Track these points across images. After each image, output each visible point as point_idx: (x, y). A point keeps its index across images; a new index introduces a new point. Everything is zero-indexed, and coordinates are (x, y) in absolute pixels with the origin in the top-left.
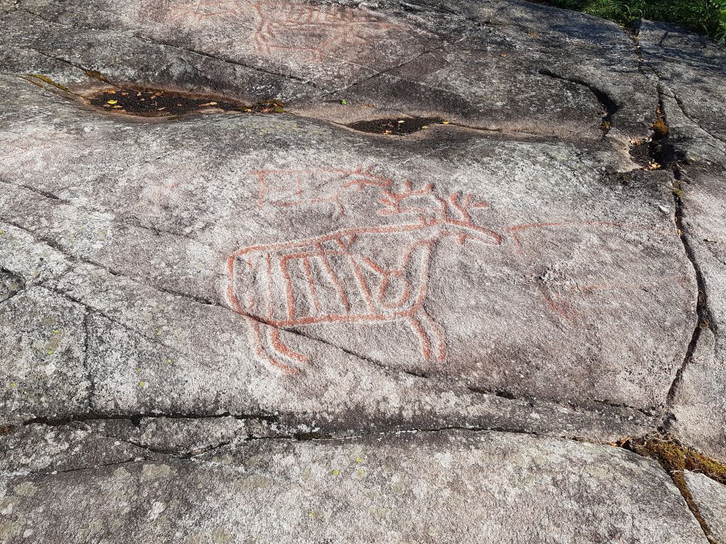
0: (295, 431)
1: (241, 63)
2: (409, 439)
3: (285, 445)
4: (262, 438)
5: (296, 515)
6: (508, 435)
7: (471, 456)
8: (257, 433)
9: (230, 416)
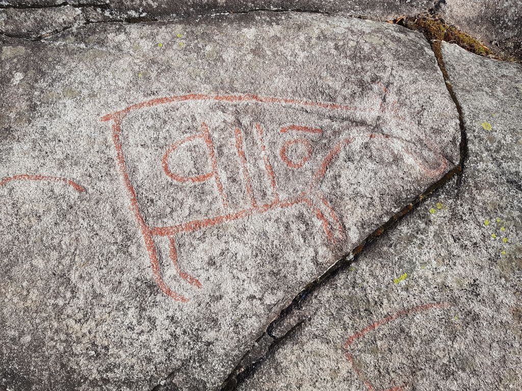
0: (125, 16)
2: (222, 19)
3: (117, 27)
4: (98, 22)
5: (129, 75)
6: (305, 14)
7: (271, 30)
8: (93, 18)
9: (68, 5)
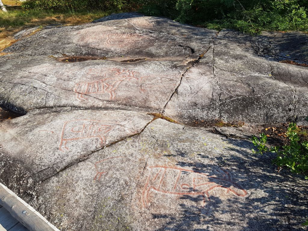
1: (100, 50)
3: (77, 110)
4: (73, 109)
9: (69, 107)
